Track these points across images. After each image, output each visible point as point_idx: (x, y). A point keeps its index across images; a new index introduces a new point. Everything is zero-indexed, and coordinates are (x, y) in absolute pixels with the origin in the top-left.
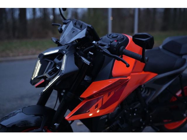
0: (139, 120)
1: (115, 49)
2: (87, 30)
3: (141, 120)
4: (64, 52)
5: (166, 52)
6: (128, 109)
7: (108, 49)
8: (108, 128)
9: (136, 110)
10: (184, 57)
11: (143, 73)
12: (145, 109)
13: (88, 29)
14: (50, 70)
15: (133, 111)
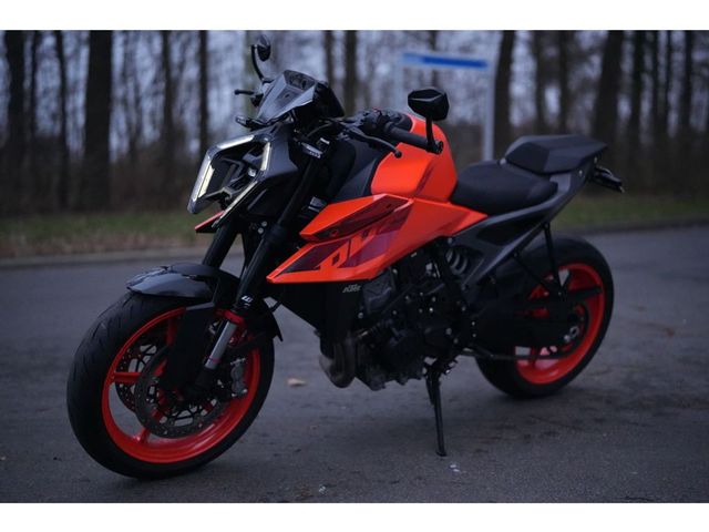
0: (445, 330)
1: (374, 126)
2: (316, 91)
3: (449, 331)
4: (266, 139)
5: (512, 169)
6: (414, 294)
7: (360, 127)
8: (365, 333)
9: (434, 299)
10: (554, 179)
11: (449, 205)
12: (458, 303)
13: (319, 90)
14: (233, 181)
15: (426, 303)
